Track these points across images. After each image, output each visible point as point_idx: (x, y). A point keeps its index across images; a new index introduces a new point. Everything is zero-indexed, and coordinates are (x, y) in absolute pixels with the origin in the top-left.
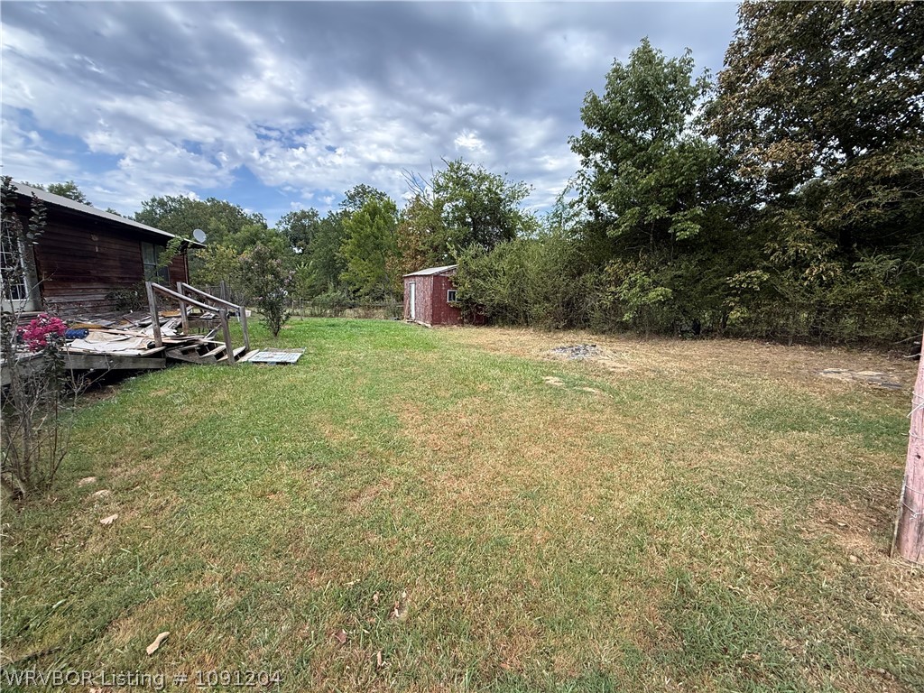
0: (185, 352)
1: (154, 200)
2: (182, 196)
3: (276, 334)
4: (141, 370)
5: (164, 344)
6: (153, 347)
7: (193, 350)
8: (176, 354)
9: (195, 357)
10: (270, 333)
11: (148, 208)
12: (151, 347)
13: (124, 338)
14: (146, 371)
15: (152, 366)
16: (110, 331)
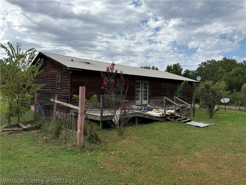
0: (171, 118)
1: (202, 63)
2: (212, 60)
3: (211, 117)
4: (158, 120)
5: (166, 115)
6: (164, 115)
7: (173, 117)
8: (168, 118)
9: (173, 120)
10: (209, 116)
11: (200, 66)
12: (163, 115)
13: (159, 112)
14: (159, 121)
15: (161, 120)
16: (158, 110)
